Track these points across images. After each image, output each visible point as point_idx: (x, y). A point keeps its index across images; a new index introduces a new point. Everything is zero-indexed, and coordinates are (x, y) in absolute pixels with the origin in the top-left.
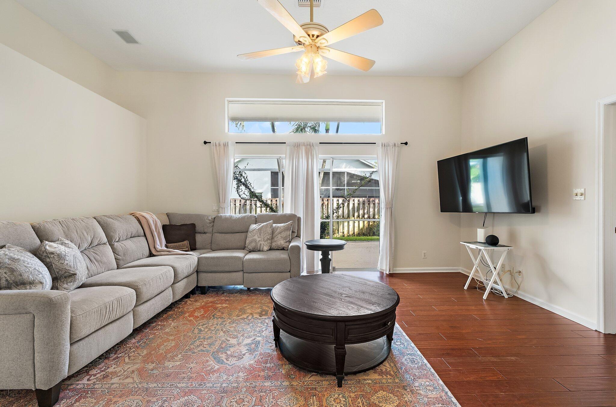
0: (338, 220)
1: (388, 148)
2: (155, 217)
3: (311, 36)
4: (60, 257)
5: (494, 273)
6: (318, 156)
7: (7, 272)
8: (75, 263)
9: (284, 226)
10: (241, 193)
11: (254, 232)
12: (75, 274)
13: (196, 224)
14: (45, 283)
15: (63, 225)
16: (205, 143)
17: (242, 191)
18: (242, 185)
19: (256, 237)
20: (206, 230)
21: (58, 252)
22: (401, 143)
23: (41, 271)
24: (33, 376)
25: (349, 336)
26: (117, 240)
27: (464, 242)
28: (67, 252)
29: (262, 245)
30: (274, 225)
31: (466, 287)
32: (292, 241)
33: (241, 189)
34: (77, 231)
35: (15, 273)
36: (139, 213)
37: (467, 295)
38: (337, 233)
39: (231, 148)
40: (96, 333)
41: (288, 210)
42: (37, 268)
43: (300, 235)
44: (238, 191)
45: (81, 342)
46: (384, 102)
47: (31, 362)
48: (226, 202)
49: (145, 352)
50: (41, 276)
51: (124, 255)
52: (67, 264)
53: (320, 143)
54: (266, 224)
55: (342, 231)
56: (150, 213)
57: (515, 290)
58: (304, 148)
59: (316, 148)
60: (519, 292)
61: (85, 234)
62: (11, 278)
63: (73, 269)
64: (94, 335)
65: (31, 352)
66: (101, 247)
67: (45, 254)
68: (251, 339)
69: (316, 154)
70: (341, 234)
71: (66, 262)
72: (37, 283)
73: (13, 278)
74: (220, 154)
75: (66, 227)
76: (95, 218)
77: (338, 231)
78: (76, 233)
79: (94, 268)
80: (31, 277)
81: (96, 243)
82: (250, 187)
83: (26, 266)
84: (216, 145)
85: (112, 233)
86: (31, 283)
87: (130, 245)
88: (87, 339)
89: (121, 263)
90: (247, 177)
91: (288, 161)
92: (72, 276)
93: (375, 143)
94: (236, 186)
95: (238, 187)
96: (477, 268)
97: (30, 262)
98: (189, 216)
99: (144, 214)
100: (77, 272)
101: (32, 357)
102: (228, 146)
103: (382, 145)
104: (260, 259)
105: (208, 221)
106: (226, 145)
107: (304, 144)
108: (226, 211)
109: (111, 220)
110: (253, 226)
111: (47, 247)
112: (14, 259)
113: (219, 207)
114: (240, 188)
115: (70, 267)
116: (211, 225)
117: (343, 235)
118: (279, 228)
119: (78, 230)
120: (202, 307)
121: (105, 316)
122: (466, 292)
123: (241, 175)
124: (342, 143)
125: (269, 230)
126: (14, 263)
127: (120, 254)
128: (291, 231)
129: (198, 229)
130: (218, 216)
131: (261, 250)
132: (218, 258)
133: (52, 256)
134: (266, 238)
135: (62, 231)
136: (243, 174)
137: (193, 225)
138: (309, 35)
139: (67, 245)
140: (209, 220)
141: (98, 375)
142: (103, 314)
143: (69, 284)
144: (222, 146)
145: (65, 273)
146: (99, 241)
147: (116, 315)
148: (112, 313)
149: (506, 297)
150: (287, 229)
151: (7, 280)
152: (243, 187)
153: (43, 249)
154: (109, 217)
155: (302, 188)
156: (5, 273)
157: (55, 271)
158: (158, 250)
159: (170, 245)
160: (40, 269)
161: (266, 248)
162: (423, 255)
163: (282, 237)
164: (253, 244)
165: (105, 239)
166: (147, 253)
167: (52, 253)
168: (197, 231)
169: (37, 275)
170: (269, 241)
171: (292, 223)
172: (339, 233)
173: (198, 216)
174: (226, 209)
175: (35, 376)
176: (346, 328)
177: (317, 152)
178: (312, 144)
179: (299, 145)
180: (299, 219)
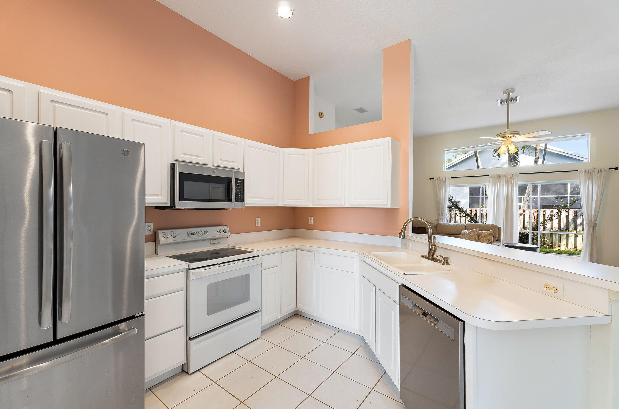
1: (593, 173)
6: (518, 183)
9: (487, 233)
13: (426, 228)
16: (430, 179)
22: (609, 169)
30: (480, 231)
32: (494, 242)
39: (448, 181)
41: (490, 221)
43: (501, 240)
46: (590, 134)
48: (444, 215)
53: (520, 174)
54: (473, 230)
58: (504, 178)
59: (516, 178)
69: (516, 182)
74: (440, 185)
82: (452, 200)
84: (437, 180)
91: (490, 188)
93: (577, 171)
102: (446, 180)
103: (585, 172)
106: (444, 180)
107: (504, 175)
108: (443, 221)
110: (464, 231)
113: (439, 218)
116: (435, 229)
118: (483, 234)
124: (541, 173)
125: (477, 235)
128: (493, 236)
130: (439, 224)
140: (434, 226)
144: (442, 180)
150: (490, 235)
155: (503, 205)
163: (485, 239)
168: (427, 232)
171: (493, 231)
174: (443, 219)
177: (517, 181)
178: (512, 175)
179: (500, 176)
180: (500, 229)
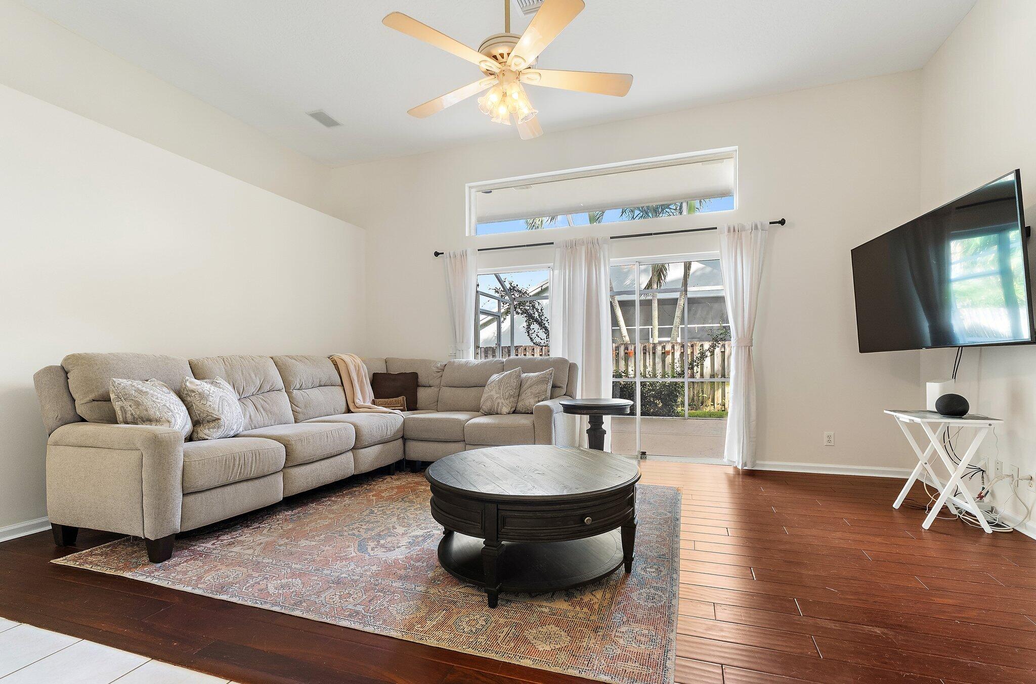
0: (712, 380)
1: (743, 233)
2: (358, 361)
3: (499, 57)
4: (202, 396)
5: (953, 476)
6: (609, 260)
7: (133, 404)
8: (220, 406)
9: (538, 376)
10: (534, 336)
11: (493, 384)
12: (219, 419)
13: (419, 374)
14: (173, 421)
15: (226, 363)
16: (437, 254)
17: (535, 331)
18: (535, 323)
19: (493, 393)
20: (431, 383)
21: (200, 391)
22: (771, 223)
23: (173, 409)
24: (142, 522)
25: (506, 527)
26: (298, 386)
27: (894, 411)
28: (211, 392)
29: (500, 404)
30: (524, 375)
31: (897, 505)
33: (533, 329)
34: (242, 371)
35: (140, 407)
36: (337, 355)
37: (899, 519)
38: (712, 405)
39: (472, 259)
40: (222, 489)
42: (168, 405)
44: (528, 332)
45: (199, 495)
46: (737, 150)
47: (139, 506)
49: (290, 526)
50: (170, 414)
51: (306, 407)
52: (210, 406)
53: (611, 238)
54: (510, 373)
55: (720, 402)
56: (354, 355)
57: (1020, 518)
58: (583, 250)
59: (605, 247)
60: (1030, 524)
61: (253, 375)
62: (137, 413)
63: (217, 413)
64: (219, 490)
65: (139, 494)
66: (273, 394)
67: (186, 392)
68: (426, 531)
69: (604, 257)
70: (718, 407)
71: (209, 403)
72: (163, 422)
73: (138, 413)
74: (455, 269)
75: (230, 366)
76: (272, 358)
77: (713, 401)
78: (240, 374)
79: (259, 418)
80: (158, 413)
81: (267, 387)
83: (153, 401)
84: (450, 257)
85: (290, 378)
86: (158, 421)
87: (317, 395)
88: (208, 493)
89: (300, 416)
90: (541, 310)
91: (557, 272)
92: (215, 421)
93: (716, 228)
94: (525, 324)
95: (529, 327)
96: (924, 465)
97: (160, 398)
98: (412, 362)
99: (344, 357)
100: (223, 417)
101: (140, 501)
102: (466, 255)
103: (729, 230)
104: (488, 424)
105: (435, 369)
106: (464, 255)
107: (582, 242)
108: (461, 356)
109: (293, 361)
110: (495, 377)
111: (188, 384)
112: (141, 391)
113: (456, 349)
114: (531, 327)
115: (214, 410)
116: (440, 374)
117: (723, 409)
118: (530, 380)
119: (244, 371)
120: (398, 487)
121: (233, 469)
122: (895, 513)
123: (534, 307)
124: (651, 234)
125: (514, 383)
126: (140, 396)
127: (300, 405)
128: (551, 384)
129: (422, 379)
130: (453, 362)
131: (499, 412)
132: (430, 420)
133: (193, 394)
134: (507, 394)
135: (224, 370)
136: (537, 305)
137: (415, 376)
138: (495, 57)
139: (218, 385)
140: (438, 368)
141: (225, 541)
142: (229, 467)
143: (211, 430)
144: (458, 257)
145: (207, 416)
146: (271, 386)
147: (251, 471)
148: (244, 467)
149: (988, 529)
150: (543, 380)
151: (132, 414)
152: (535, 326)
153: (184, 386)
154: (291, 357)
156: (130, 406)
157: (195, 413)
158: (357, 405)
159: (378, 400)
160: (172, 407)
161: (505, 410)
162: (826, 439)
163: (533, 394)
164: (489, 404)
165: (280, 384)
166: (343, 407)
167: (193, 392)
168: (420, 384)
169: (165, 413)
170: (512, 399)
171: (551, 372)
172: (714, 405)
173: (423, 362)
175: (143, 522)
176: (500, 515)
177: (606, 253)
178: (596, 241)
179: (574, 244)
180: (572, 368)
